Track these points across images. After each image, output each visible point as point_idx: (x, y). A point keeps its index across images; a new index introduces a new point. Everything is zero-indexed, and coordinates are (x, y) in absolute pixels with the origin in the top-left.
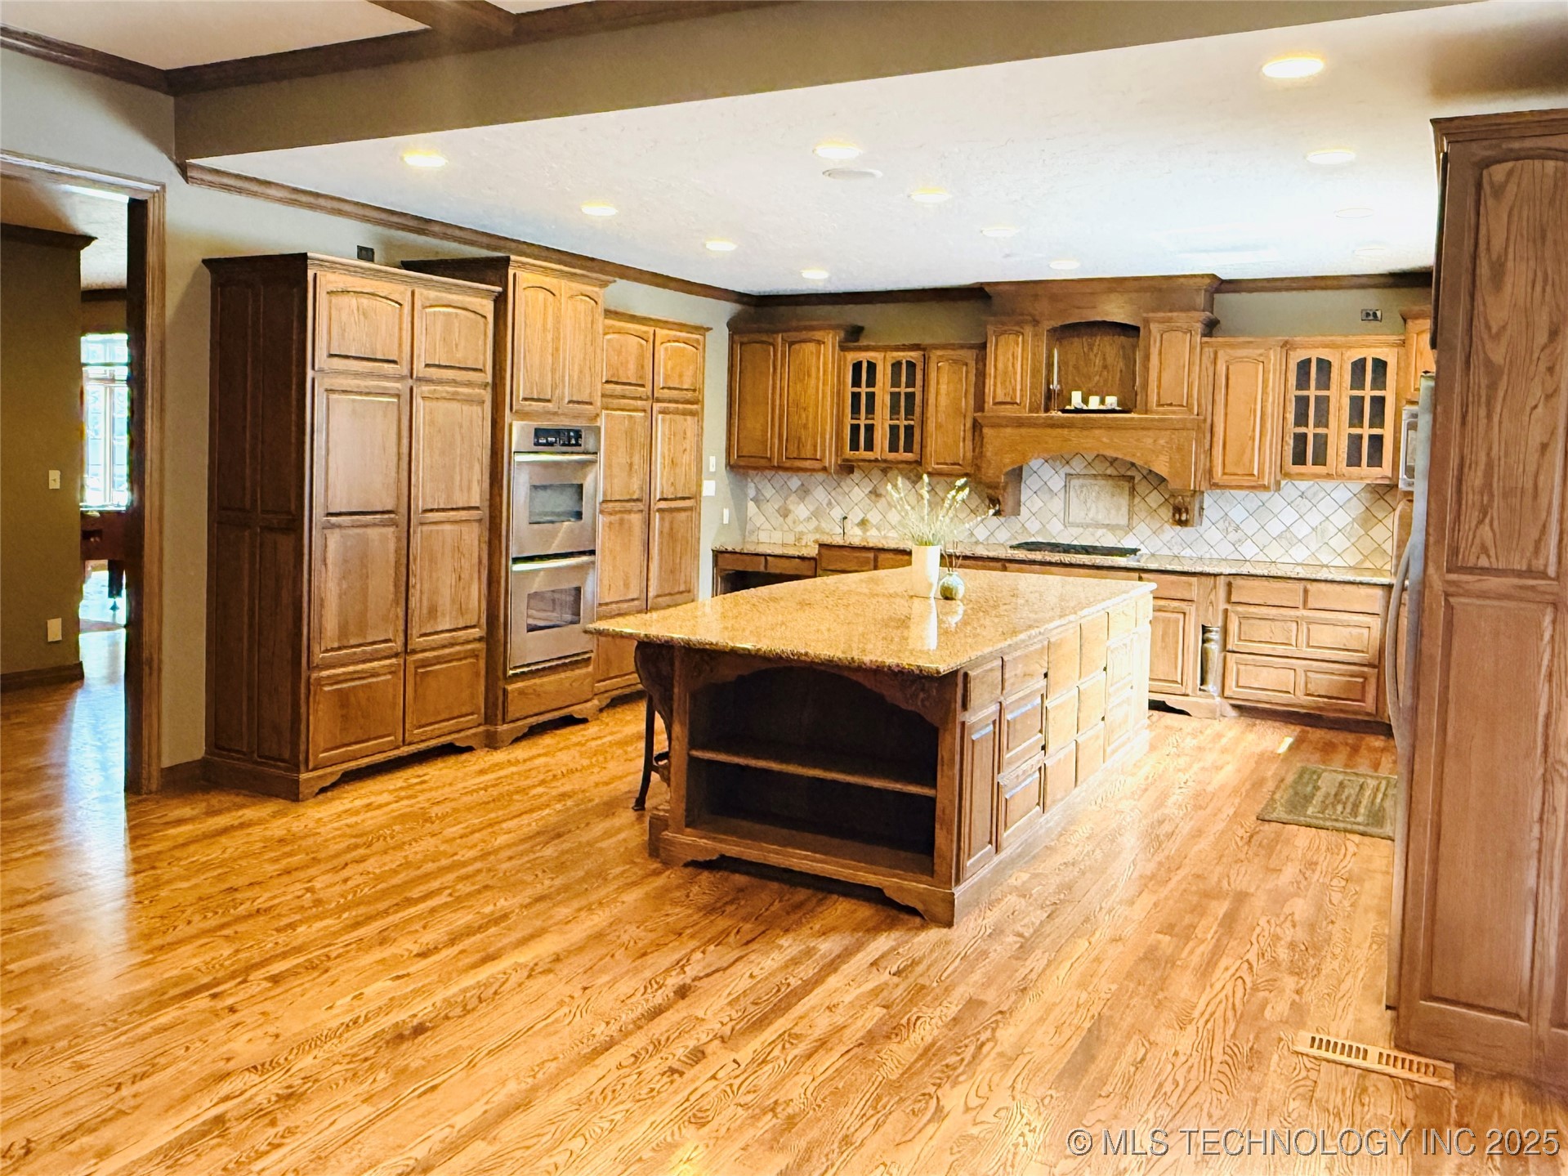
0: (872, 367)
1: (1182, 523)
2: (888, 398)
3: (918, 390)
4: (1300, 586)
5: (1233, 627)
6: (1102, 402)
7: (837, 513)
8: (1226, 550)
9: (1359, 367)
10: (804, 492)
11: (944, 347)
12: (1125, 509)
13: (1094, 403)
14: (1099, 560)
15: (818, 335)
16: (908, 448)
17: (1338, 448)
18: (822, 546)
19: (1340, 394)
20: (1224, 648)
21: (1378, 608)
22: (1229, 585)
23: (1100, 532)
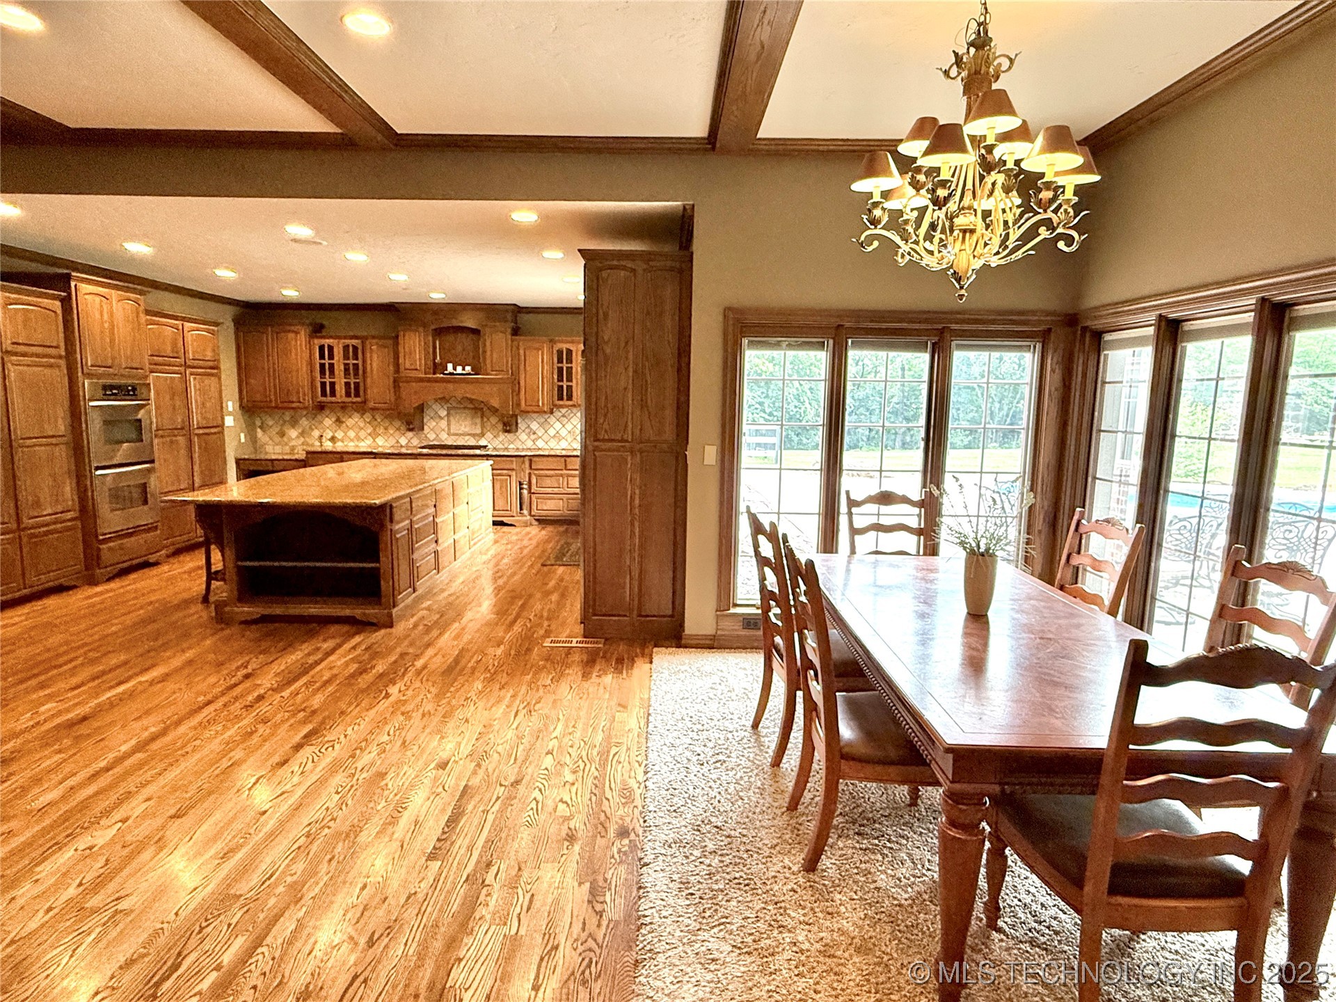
0: (331, 348)
1: (509, 431)
2: (342, 367)
3: (360, 362)
4: (563, 459)
5: (534, 481)
6: (464, 369)
7: (316, 433)
8: (529, 444)
10: (294, 423)
11: (373, 337)
12: (479, 426)
13: (459, 370)
14: (466, 452)
16: (357, 395)
18: (308, 453)
20: (530, 492)
22: (531, 461)
23: (467, 438)
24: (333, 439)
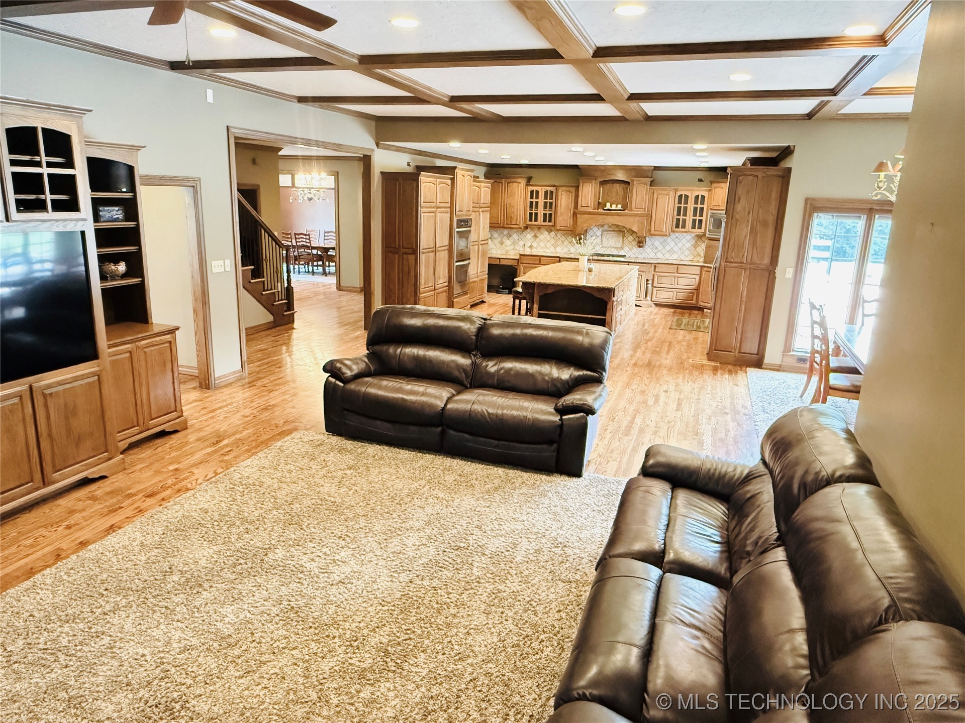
0: (537, 192)
1: (640, 247)
2: (543, 204)
3: (553, 201)
4: (676, 266)
5: (656, 279)
6: (616, 207)
7: (521, 243)
8: (652, 255)
9: (697, 197)
10: (509, 236)
11: (562, 186)
12: (620, 243)
13: (614, 207)
14: (611, 258)
15: (519, 180)
16: (550, 221)
17: (689, 223)
18: (521, 255)
19: (691, 206)
20: (653, 286)
21: (698, 272)
22: (655, 267)
23: (612, 249)
24: (531, 247)
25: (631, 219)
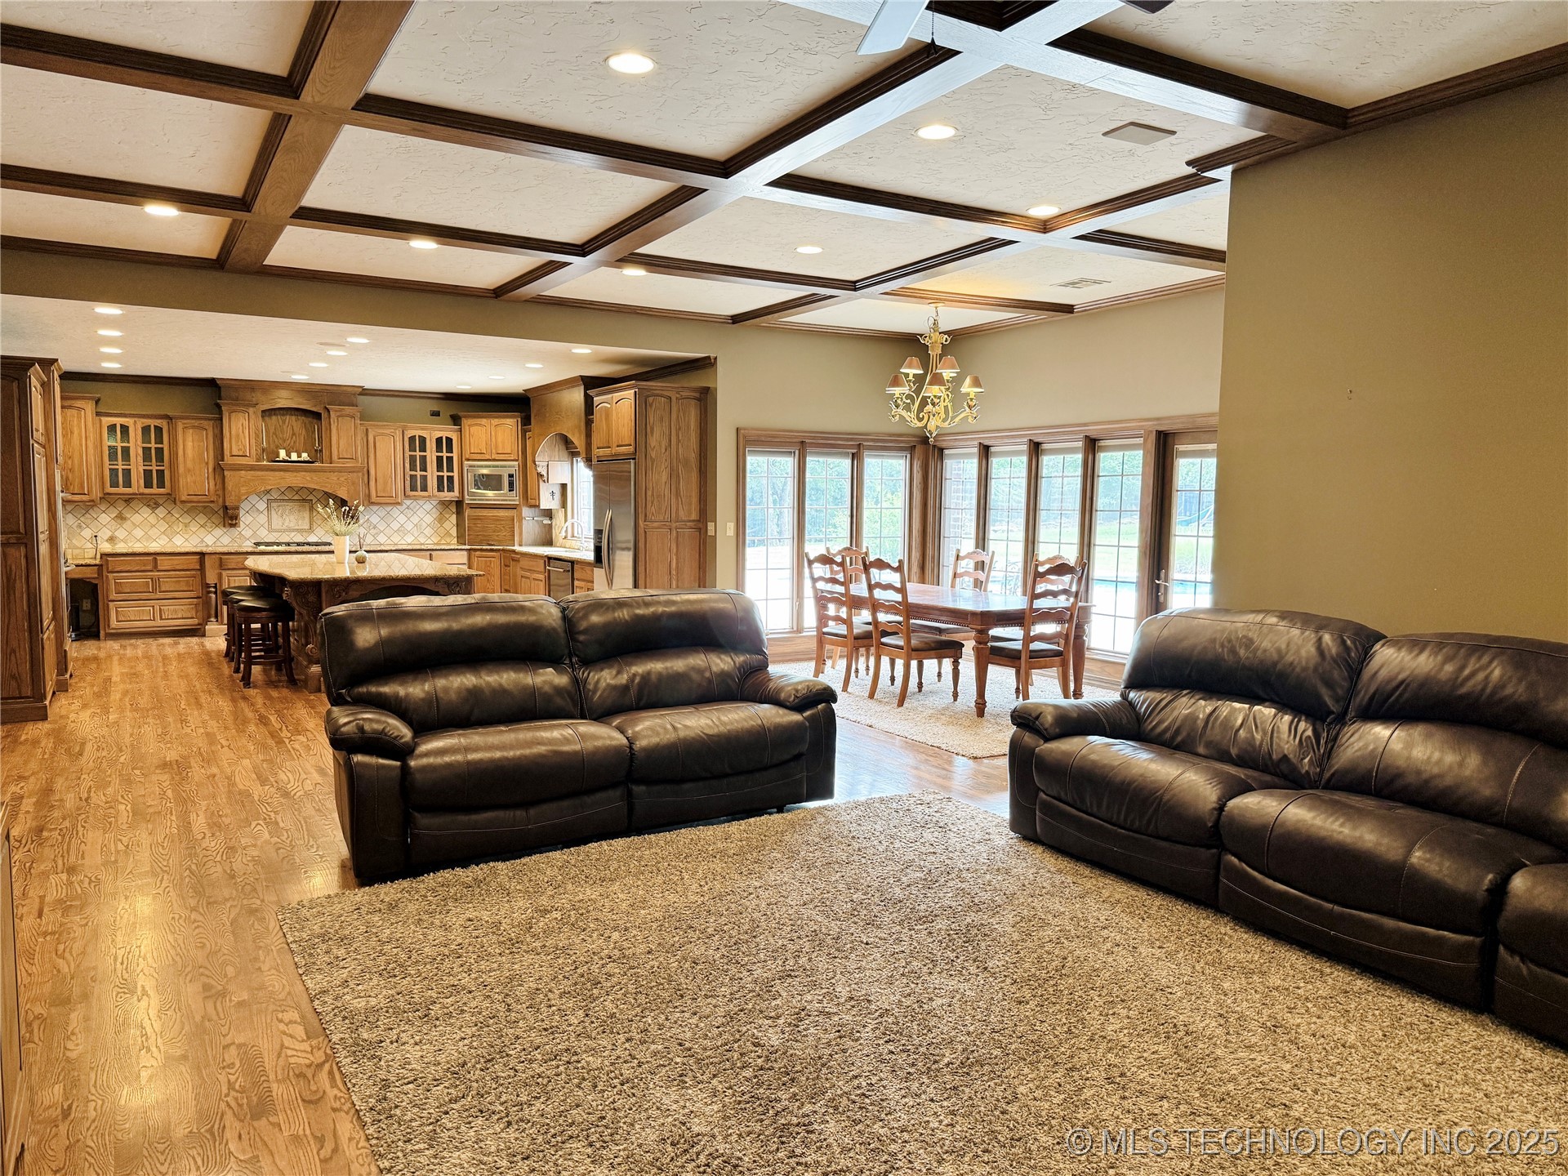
0: (125, 428)
2: (140, 451)
3: (165, 446)
7: (87, 533)
9: (439, 441)
11: (187, 418)
12: (307, 520)
13: (294, 457)
15: (79, 403)
16: (161, 485)
17: (432, 483)
18: (105, 555)
19: (431, 455)
21: (465, 560)
23: (293, 534)
25: (334, 477)
